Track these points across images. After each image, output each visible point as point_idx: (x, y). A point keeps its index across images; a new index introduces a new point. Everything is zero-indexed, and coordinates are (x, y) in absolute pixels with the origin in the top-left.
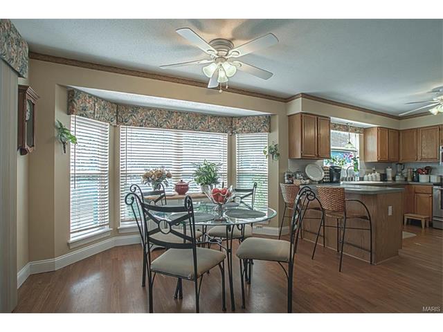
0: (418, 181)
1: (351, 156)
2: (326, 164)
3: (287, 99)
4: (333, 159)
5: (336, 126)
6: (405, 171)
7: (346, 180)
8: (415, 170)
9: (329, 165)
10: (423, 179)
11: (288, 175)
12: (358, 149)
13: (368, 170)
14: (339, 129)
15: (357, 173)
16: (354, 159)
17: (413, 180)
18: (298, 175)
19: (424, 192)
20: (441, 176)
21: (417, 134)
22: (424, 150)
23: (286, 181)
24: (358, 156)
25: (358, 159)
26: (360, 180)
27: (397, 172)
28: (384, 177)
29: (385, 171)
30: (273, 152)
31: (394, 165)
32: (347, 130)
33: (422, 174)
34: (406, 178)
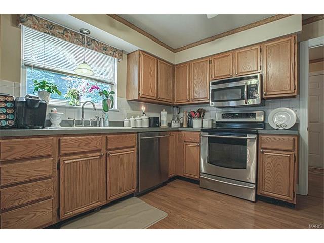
0: (192, 127)
10: (197, 124)
17: (188, 126)
19: (193, 140)
20: (212, 121)
22: (196, 89)
33: (196, 118)
34: (182, 124)
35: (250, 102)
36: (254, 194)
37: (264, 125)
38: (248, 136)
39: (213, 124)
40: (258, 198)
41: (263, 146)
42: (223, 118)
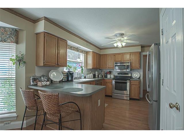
0: (107, 77)
1: (80, 65)
2: (65, 70)
3: (35, 21)
4: (70, 67)
5: (72, 48)
6: (102, 73)
7: (77, 79)
8: (106, 72)
9: (67, 71)
10: (109, 76)
11: (33, 79)
12: (83, 62)
13: (88, 73)
14: (73, 50)
15: (82, 74)
16: (81, 67)
17: (105, 77)
18: (42, 78)
19: (109, 82)
21: (107, 56)
22: (109, 64)
23: (32, 83)
24: (84, 65)
25: (83, 67)
26: (84, 78)
27: (99, 73)
28: (94, 76)
29: (95, 73)
30: (20, 60)
31: (98, 70)
32: (78, 51)
33: (108, 74)
34: (103, 76)
35: (128, 70)
36: (129, 98)
37: (131, 77)
38: (128, 81)
39: (114, 76)
40: (131, 99)
41: (132, 84)
42: (118, 74)
